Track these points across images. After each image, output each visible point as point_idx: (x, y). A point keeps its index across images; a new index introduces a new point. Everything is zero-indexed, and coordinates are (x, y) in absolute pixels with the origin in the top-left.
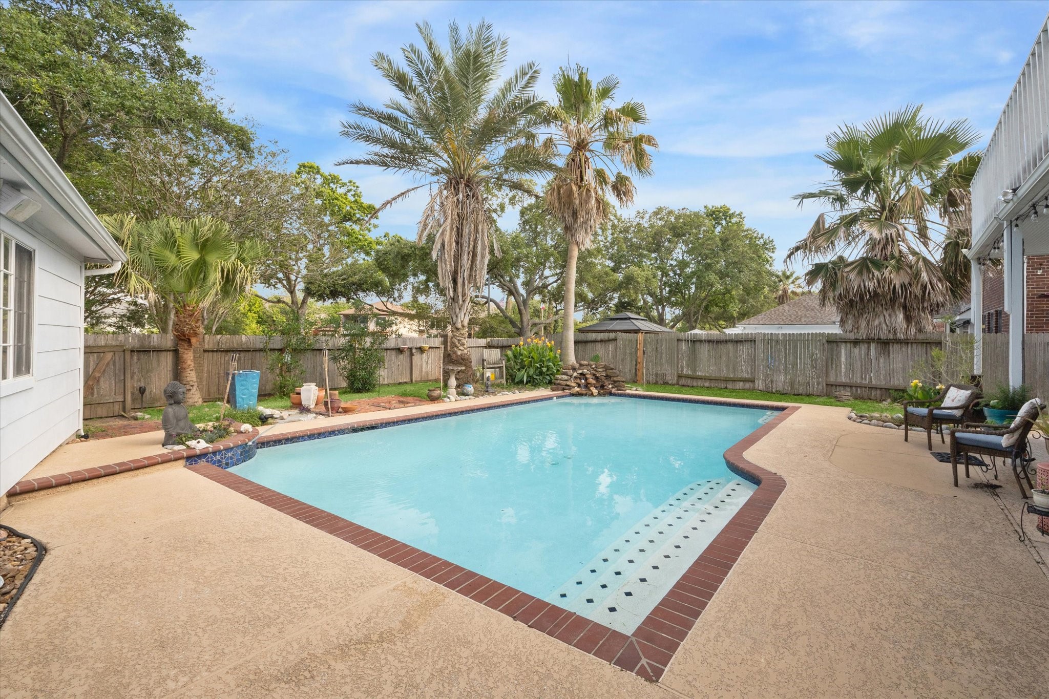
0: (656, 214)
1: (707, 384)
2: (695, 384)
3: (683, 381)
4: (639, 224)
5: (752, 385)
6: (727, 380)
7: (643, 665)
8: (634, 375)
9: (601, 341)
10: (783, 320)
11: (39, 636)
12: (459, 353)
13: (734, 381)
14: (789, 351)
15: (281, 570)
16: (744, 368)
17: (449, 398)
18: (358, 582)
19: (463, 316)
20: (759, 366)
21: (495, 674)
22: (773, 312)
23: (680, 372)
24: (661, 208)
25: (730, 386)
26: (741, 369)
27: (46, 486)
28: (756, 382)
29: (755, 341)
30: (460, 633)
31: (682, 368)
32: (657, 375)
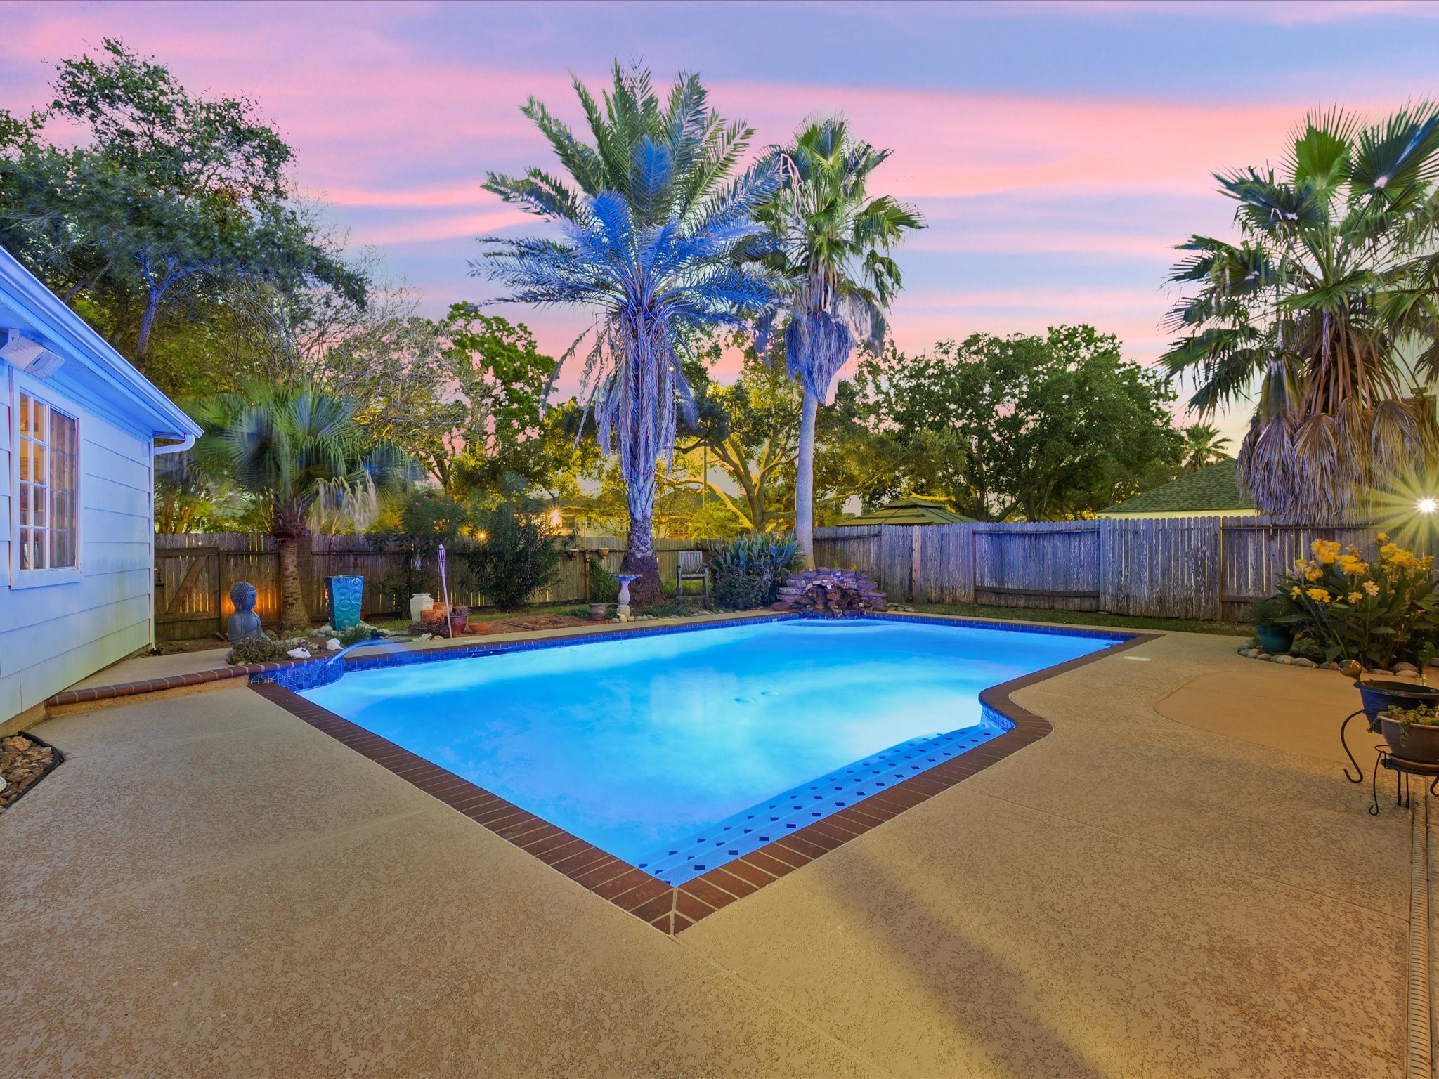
0: (968, 344)
1: (1022, 603)
2: (1003, 603)
3: (983, 599)
4: (942, 361)
5: (1094, 603)
6: (1052, 595)
7: (668, 917)
8: (907, 589)
9: (858, 537)
10: (1178, 504)
11: (19, 835)
12: (639, 555)
13: (1066, 596)
14: (1157, 547)
15: (294, 793)
16: (1082, 577)
17: (619, 617)
18: (374, 809)
19: (644, 503)
20: (1106, 573)
21: (475, 909)
22: (1161, 492)
23: (978, 584)
24: (978, 335)
25: (1059, 605)
26: (1077, 578)
27: (88, 698)
28: (1102, 598)
29: (1099, 533)
30: (461, 867)
31: (982, 577)
32: (942, 588)
